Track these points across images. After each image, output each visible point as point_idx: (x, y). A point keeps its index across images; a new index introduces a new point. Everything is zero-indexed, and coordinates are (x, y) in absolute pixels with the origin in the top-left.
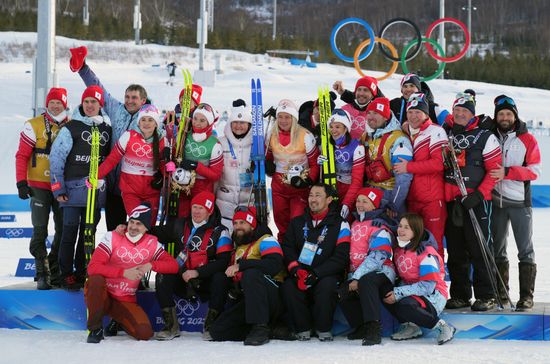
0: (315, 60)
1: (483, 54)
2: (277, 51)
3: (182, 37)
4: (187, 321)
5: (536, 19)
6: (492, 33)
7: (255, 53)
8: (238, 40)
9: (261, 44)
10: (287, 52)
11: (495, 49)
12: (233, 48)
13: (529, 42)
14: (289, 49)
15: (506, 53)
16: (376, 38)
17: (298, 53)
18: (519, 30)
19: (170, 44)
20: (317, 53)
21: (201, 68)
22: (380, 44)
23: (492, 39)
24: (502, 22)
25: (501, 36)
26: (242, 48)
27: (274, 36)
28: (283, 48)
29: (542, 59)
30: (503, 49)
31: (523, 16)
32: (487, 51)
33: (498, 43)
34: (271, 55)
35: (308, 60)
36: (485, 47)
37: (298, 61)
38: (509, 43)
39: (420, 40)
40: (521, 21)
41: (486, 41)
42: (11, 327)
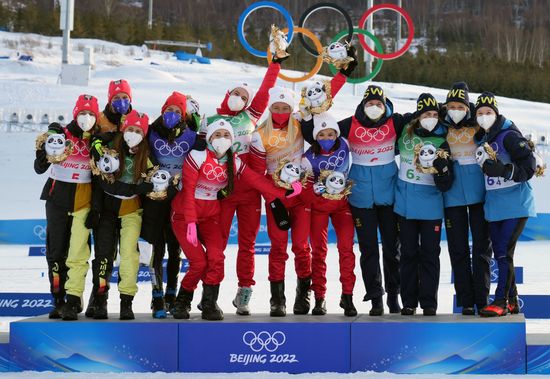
0: (208, 55)
1: (414, 51)
2: (158, 42)
3: (31, 22)
4: (269, 358)
5: (479, 8)
6: (424, 25)
7: (128, 43)
8: (105, 26)
9: (136, 32)
10: (172, 43)
11: (428, 44)
12: (100, 38)
13: (471, 37)
14: (172, 39)
15: (442, 50)
16: (295, 27)
17: (185, 45)
18: (458, 22)
19: (17, 30)
20: (211, 45)
21: (65, 62)
22: (300, 35)
23: (424, 32)
24: (436, 11)
25: (436, 29)
26: (112, 37)
27: (150, 23)
28: (164, 38)
29: (490, 58)
30: (439, 45)
31: (463, 4)
32: (419, 47)
33: (432, 37)
34: (151, 47)
35: (199, 53)
36: (416, 42)
37: (185, 55)
38: (446, 37)
39: (351, 30)
40: (460, 11)
41: (418, 35)
42: (40, 369)
